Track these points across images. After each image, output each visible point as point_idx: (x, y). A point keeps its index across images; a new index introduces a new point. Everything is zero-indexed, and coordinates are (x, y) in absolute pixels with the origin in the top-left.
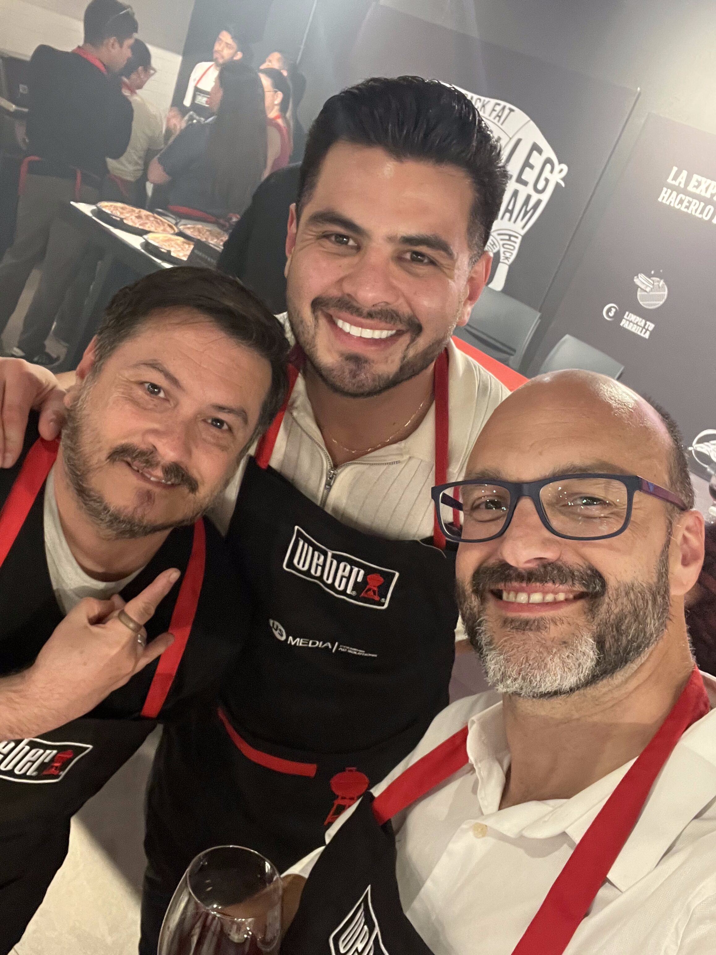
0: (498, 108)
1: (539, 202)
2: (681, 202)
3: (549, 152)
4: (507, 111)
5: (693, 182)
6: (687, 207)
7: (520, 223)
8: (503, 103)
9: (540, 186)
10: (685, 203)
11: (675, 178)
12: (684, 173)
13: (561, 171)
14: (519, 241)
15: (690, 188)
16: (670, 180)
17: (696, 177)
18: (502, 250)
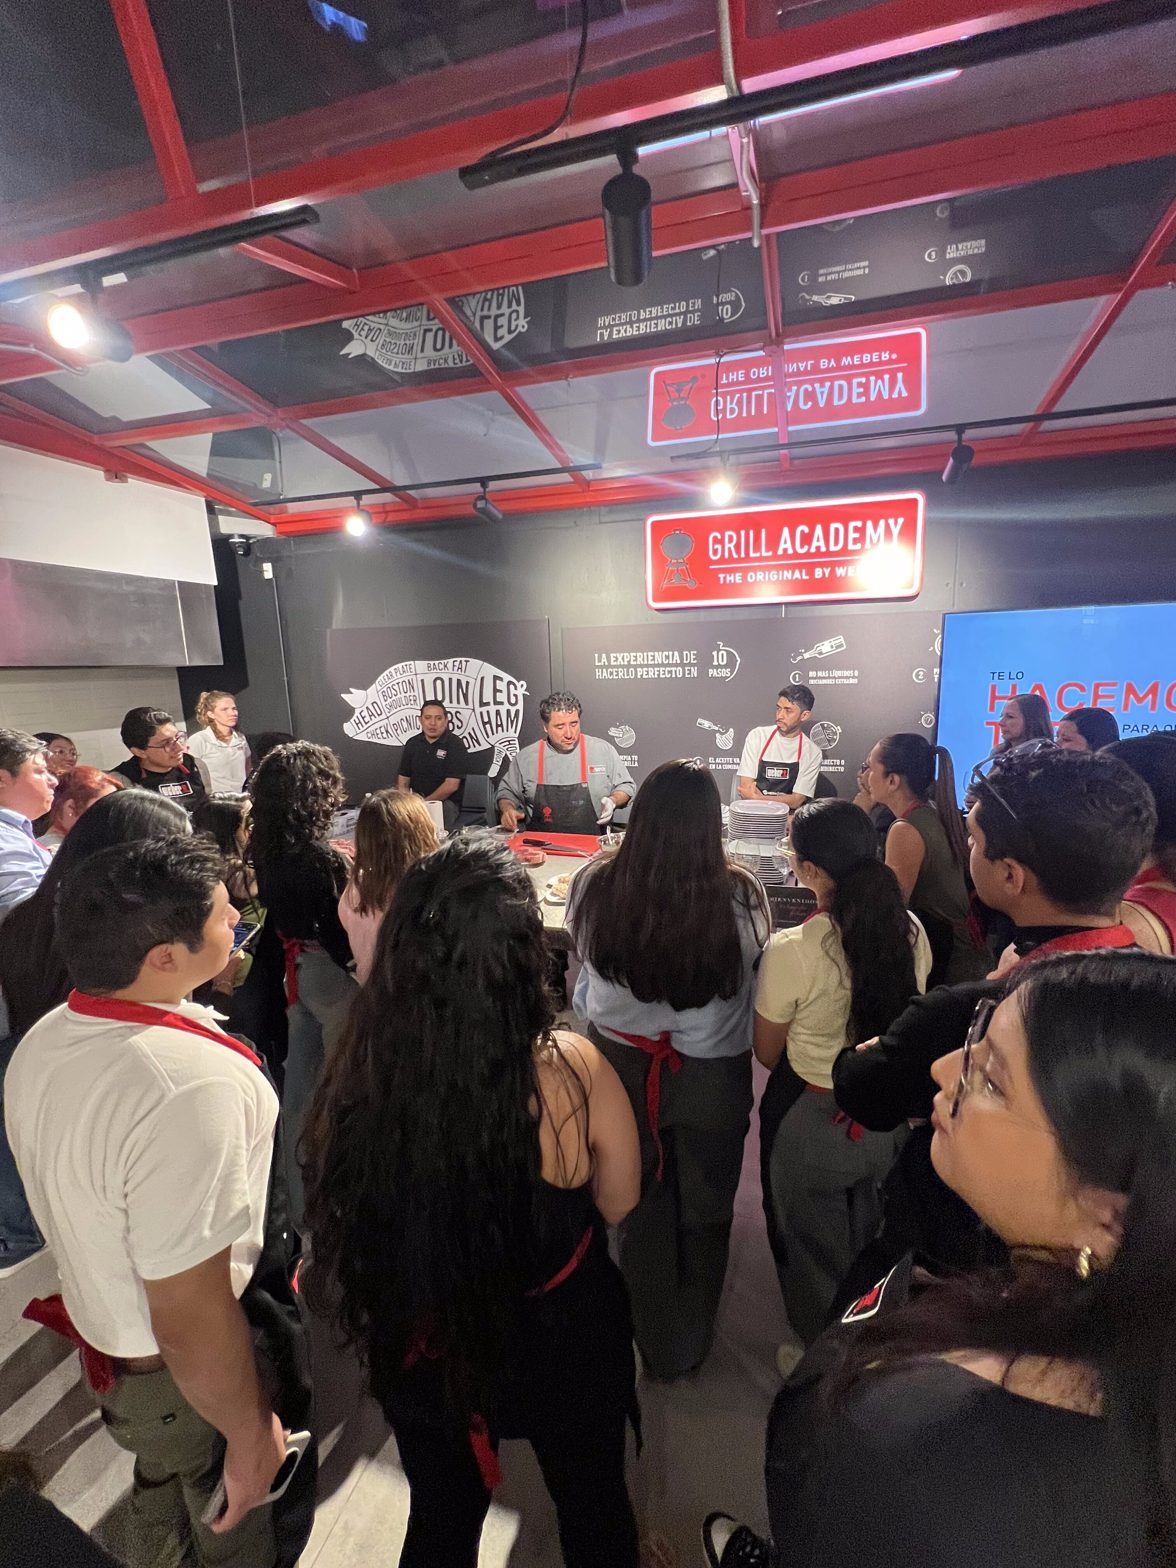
0: (457, 664)
1: (517, 711)
2: (611, 673)
3: (507, 677)
4: (464, 663)
5: (613, 659)
6: (617, 675)
7: (512, 731)
8: (459, 659)
9: (513, 700)
10: (615, 673)
11: (600, 661)
12: (604, 655)
13: (522, 686)
14: (517, 742)
15: (612, 663)
16: (597, 664)
17: (612, 655)
18: (508, 753)
